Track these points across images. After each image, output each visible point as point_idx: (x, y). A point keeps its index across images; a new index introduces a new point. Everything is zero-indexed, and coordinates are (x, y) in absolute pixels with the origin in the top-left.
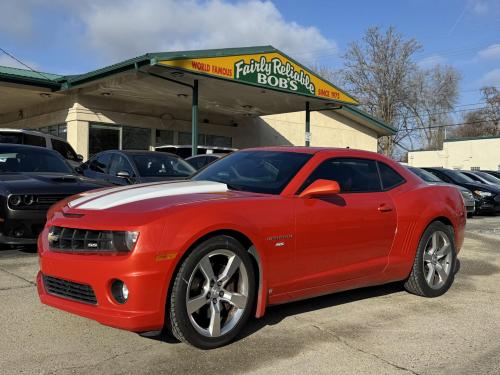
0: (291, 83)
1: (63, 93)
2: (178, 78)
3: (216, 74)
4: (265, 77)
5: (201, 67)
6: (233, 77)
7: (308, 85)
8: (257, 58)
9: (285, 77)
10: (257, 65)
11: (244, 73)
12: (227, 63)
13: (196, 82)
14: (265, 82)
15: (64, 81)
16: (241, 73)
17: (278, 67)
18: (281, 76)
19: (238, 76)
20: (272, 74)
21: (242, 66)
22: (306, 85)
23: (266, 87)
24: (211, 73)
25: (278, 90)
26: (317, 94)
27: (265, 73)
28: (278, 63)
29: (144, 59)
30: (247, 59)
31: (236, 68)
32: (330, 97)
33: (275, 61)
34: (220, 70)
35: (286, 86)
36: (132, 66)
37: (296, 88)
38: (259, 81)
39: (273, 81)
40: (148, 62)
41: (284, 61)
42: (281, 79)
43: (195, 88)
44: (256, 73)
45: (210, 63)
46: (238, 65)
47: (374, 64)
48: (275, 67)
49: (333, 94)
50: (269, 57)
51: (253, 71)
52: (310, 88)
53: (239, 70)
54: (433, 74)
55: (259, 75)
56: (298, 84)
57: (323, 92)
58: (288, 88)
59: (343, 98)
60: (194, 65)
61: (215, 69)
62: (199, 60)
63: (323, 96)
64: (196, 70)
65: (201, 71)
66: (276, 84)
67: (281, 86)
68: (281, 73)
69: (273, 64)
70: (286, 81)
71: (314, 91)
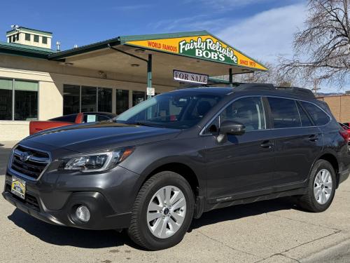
0: (220, 56)
3: (165, 50)
4: (201, 51)
5: (155, 44)
6: (177, 52)
8: (195, 38)
9: (216, 51)
10: (195, 44)
11: (186, 49)
13: (150, 56)
14: (201, 55)
16: (184, 49)
17: (210, 45)
18: (213, 51)
19: (181, 52)
20: (206, 49)
21: (184, 44)
22: (231, 57)
23: (199, 59)
24: (161, 49)
25: (210, 60)
26: (239, 64)
28: (210, 42)
30: (188, 39)
31: (180, 46)
32: (249, 66)
33: (208, 41)
34: (169, 48)
35: (216, 58)
36: (105, 46)
37: (224, 59)
38: (197, 55)
39: (207, 54)
41: (215, 40)
42: (213, 53)
44: (194, 49)
45: (162, 42)
46: (181, 44)
49: (251, 63)
50: (204, 38)
51: (192, 48)
52: (234, 59)
53: (182, 47)
55: (197, 50)
56: (225, 56)
57: (242, 62)
58: (218, 59)
59: (258, 66)
60: (150, 44)
61: (165, 47)
62: (153, 41)
63: (243, 65)
64: (151, 47)
65: (155, 48)
66: (209, 56)
67: (212, 58)
68: (212, 48)
69: (206, 43)
70: (216, 55)
71: (237, 61)
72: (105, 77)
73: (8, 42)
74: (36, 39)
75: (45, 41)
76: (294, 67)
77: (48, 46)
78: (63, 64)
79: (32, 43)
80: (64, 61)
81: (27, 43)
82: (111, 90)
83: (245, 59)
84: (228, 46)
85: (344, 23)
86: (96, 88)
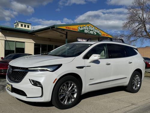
0: (94, 32)
3: (73, 30)
6: (77, 31)
8: (84, 25)
9: (93, 31)
10: (84, 27)
11: (81, 30)
12: (76, 27)
13: (67, 32)
14: (87, 32)
16: (80, 30)
18: (91, 30)
20: (89, 30)
21: (80, 28)
22: (99, 33)
24: (71, 30)
25: (90, 34)
26: (102, 35)
27: (87, 29)
28: (90, 27)
30: (82, 26)
31: (78, 28)
32: (106, 36)
33: (90, 26)
34: (74, 29)
35: (93, 33)
38: (85, 32)
39: (89, 32)
40: (54, 27)
41: (92, 26)
42: (91, 31)
44: (84, 30)
45: (71, 27)
46: (79, 28)
49: (107, 35)
50: (88, 25)
52: (100, 34)
53: (79, 29)
55: (85, 30)
56: (96, 33)
57: (103, 35)
59: (109, 36)
60: (66, 28)
61: (72, 29)
64: (67, 29)
65: (68, 29)
66: (90, 32)
67: (91, 33)
68: (91, 29)
69: (89, 27)
72: (50, 41)
73: (15, 27)
74: (25, 26)
75: (28, 27)
76: (122, 36)
77: (30, 29)
78: (34, 35)
79: (23, 28)
80: (34, 34)
81: (22, 28)
82: (53, 45)
83: (104, 33)
84: (98, 28)
85: (142, 19)
86: (46, 45)
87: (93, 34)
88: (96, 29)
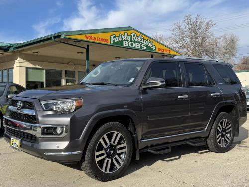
0: (143, 45)
1: (11, 52)
2: (77, 44)
3: (99, 42)
4: (127, 43)
5: (91, 38)
6: (109, 43)
7: (152, 47)
8: (123, 33)
9: (139, 43)
11: (116, 41)
12: (106, 36)
13: (88, 46)
14: (127, 45)
15: (11, 46)
16: (114, 41)
17: (135, 38)
18: (137, 42)
19: (112, 43)
20: (131, 41)
22: (151, 46)
23: (128, 48)
24: (96, 41)
25: (135, 49)
26: (157, 51)
27: (127, 40)
28: (134, 36)
29: (58, 35)
30: (117, 34)
31: (110, 38)
32: (165, 52)
33: (133, 35)
34: (102, 40)
36: (50, 39)
37: (145, 48)
38: (124, 45)
39: (132, 45)
40: (60, 36)
41: (138, 34)
42: (136, 44)
43: (88, 49)
44: (122, 41)
45: (96, 36)
47: (189, 34)
48: (133, 37)
49: (167, 51)
50: (129, 33)
51: (120, 40)
52: (154, 48)
53: (112, 40)
54: (222, 38)
55: (124, 42)
56: (146, 46)
57: (160, 50)
58: (141, 48)
59: (172, 53)
60: (87, 37)
61: (98, 39)
62: (89, 35)
63: (161, 52)
64: (88, 40)
65: (91, 41)
66: (134, 46)
67: (136, 47)
68: (136, 40)
69: (132, 36)
70: (139, 45)
71: (156, 49)
83: (162, 47)
84: (149, 38)
87: (141, 50)
88: (146, 38)
